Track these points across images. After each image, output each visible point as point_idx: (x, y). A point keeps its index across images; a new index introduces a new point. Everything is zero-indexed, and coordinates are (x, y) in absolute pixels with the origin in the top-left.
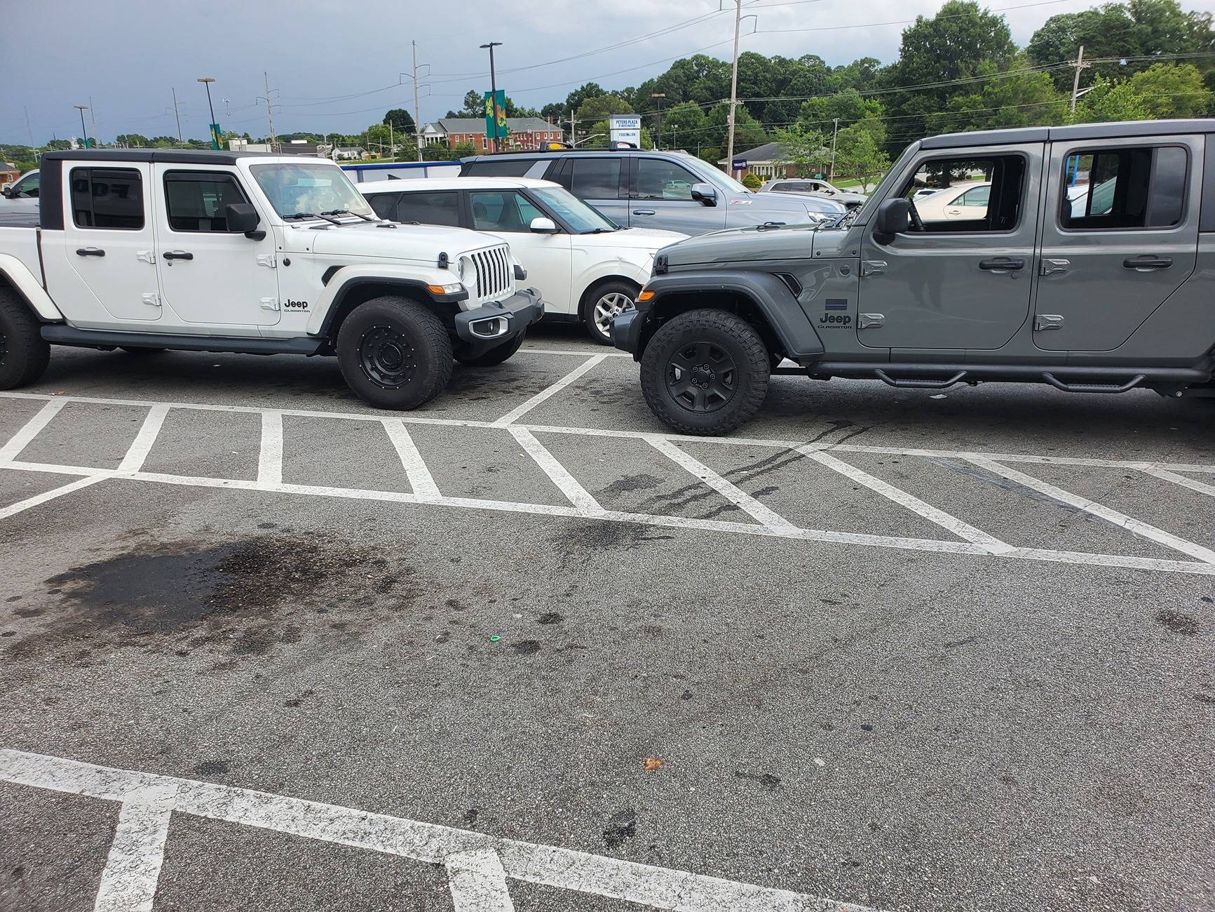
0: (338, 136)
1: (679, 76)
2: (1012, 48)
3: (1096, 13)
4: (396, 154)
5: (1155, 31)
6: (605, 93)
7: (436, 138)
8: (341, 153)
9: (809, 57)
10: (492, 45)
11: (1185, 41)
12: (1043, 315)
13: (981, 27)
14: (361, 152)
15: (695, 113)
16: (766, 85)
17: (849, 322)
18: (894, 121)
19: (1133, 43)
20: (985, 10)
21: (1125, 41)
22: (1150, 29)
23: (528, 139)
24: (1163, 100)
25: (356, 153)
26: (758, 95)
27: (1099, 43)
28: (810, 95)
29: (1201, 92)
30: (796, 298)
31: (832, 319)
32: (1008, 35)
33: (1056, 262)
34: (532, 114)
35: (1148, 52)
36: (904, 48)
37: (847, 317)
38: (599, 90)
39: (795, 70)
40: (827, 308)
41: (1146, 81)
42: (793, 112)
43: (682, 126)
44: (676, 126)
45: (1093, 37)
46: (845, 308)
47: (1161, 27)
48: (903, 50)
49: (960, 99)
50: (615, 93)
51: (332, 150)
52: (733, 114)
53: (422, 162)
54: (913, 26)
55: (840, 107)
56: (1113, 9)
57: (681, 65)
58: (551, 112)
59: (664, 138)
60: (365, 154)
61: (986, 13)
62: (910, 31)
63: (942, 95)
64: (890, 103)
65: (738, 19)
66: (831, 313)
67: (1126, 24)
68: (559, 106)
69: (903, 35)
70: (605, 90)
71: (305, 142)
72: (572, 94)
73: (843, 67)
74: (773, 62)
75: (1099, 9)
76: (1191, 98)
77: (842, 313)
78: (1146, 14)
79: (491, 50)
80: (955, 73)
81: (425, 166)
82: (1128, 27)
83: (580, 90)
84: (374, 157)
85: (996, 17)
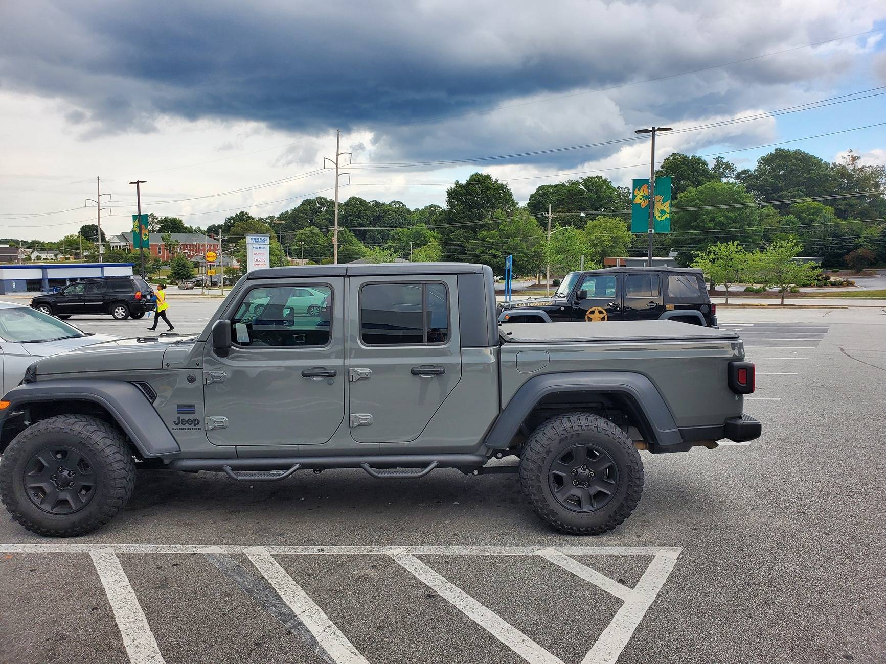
0: (38, 242)
1: (306, 210)
2: (514, 204)
3: (563, 185)
4: (86, 257)
5: (598, 197)
6: (254, 219)
7: (120, 246)
8: (39, 255)
9: (396, 202)
10: (138, 183)
11: (617, 203)
12: (357, 414)
13: (494, 190)
14: (58, 254)
15: (317, 235)
16: (367, 219)
17: (198, 423)
18: (446, 245)
19: (587, 204)
20: (496, 180)
21: (582, 202)
22: (595, 196)
23: (193, 248)
24: (606, 238)
25: (52, 255)
26: (362, 225)
27: (568, 203)
28: (396, 226)
29: (626, 234)
30: (152, 404)
31: (184, 422)
32: (511, 195)
33: (359, 370)
34: (198, 231)
35: (596, 210)
36: (449, 200)
37: (196, 420)
38: (248, 217)
39: (386, 211)
40: (179, 412)
41: (595, 227)
42: (385, 237)
43: (307, 243)
44: (303, 243)
45: (564, 199)
46: (194, 412)
47: (602, 194)
48: (448, 201)
49: (485, 233)
50: (261, 219)
51: (32, 253)
52: (336, 236)
53: (102, 263)
54: (453, 187)
55: (414, 235)
56: (573, 184)
57: (307, 202)
58: (212, 231)
59: (295, 250)
60: (60, 256)
61: (496, 182)
62: (451, 190)
63: (474, 230)
64: (443, 234)
65: (337, 175)
66: (183, 416)
67: (582, 192)
68: (220, 227)
69: (447, 192)
70: (253, 216)
71: (8, 246)
72: (229, 219)
73: (418, 209)
74: (371, 204)
75: (565, 183)
76: (621, 237)
77: (191, 417)
78: (592, 187)
79: (138, 186)
80: (481, 217)
81: (102, 266)
82: (583, 194)
83: (234, 216)
84: (67, 259)
85: (502, 184)
